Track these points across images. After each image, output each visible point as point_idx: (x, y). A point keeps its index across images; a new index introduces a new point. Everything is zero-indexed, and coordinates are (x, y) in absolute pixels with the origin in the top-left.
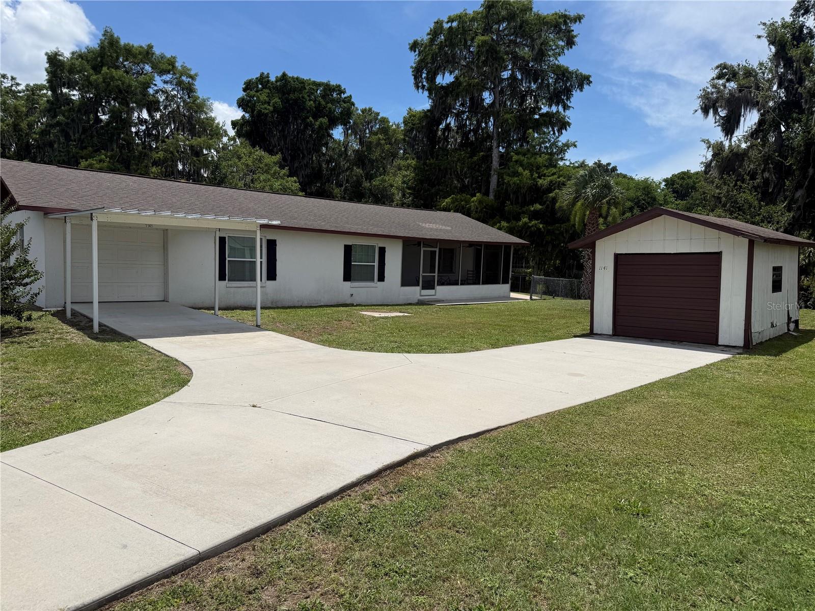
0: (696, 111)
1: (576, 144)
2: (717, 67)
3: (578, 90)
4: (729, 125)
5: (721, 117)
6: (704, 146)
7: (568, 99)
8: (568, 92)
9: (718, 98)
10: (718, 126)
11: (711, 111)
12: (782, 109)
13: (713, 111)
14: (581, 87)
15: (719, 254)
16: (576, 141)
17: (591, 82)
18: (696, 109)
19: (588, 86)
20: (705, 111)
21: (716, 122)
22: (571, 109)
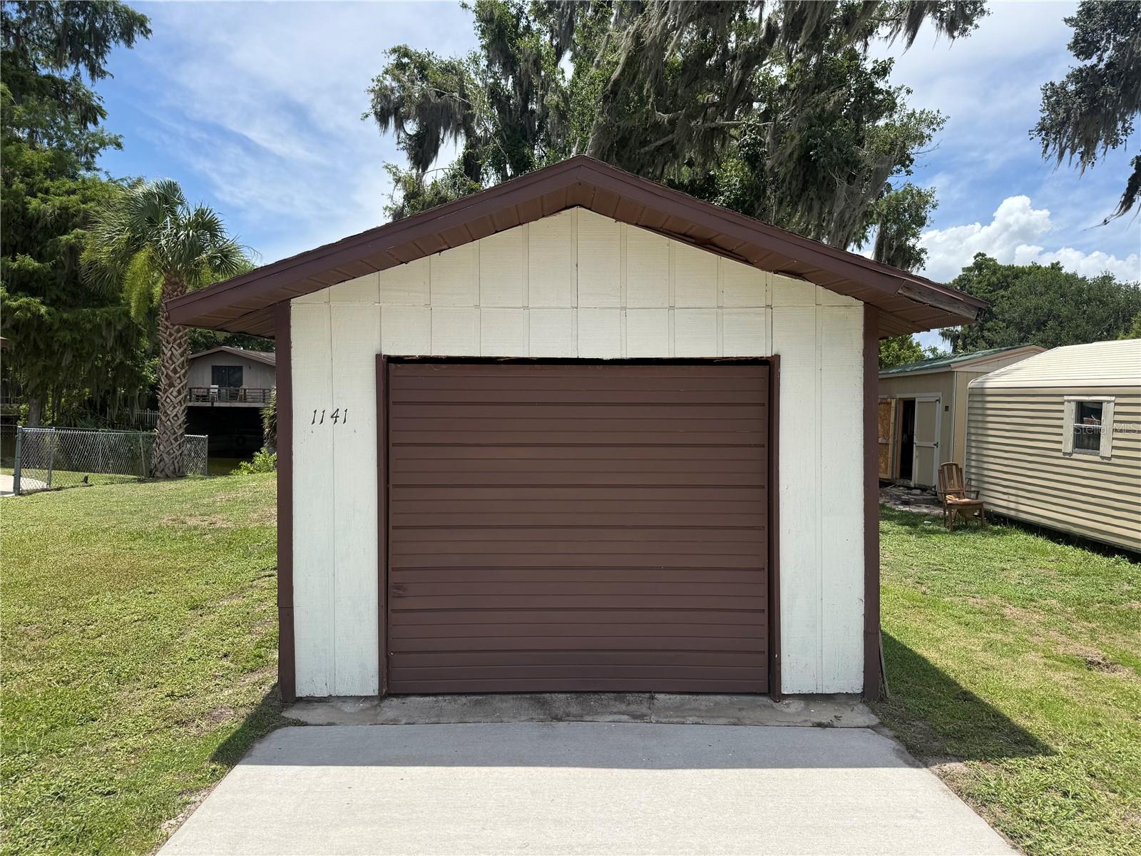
0: (367, 116)
1: (120, 140)
2: (394, 51)
3: (122, 43)
4: (423, 151)
5: (408, 134)
6: (390, 178)
7: (100, 53)
8: (99, 41)
9: (402, 98)
10: (403, 149)
11: (392, 121)
12: (505, 138)
13: (396, 121)
14: (128, 37)
15: (767, 368)
16: (121, 136)
17: (150, 31)
18: (367, 112)
19: (142, 37)
20: (383, 118)
21: (399, 143)
22: (108, 77)
